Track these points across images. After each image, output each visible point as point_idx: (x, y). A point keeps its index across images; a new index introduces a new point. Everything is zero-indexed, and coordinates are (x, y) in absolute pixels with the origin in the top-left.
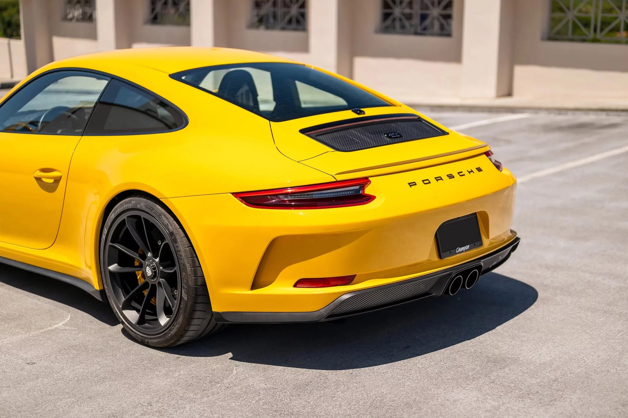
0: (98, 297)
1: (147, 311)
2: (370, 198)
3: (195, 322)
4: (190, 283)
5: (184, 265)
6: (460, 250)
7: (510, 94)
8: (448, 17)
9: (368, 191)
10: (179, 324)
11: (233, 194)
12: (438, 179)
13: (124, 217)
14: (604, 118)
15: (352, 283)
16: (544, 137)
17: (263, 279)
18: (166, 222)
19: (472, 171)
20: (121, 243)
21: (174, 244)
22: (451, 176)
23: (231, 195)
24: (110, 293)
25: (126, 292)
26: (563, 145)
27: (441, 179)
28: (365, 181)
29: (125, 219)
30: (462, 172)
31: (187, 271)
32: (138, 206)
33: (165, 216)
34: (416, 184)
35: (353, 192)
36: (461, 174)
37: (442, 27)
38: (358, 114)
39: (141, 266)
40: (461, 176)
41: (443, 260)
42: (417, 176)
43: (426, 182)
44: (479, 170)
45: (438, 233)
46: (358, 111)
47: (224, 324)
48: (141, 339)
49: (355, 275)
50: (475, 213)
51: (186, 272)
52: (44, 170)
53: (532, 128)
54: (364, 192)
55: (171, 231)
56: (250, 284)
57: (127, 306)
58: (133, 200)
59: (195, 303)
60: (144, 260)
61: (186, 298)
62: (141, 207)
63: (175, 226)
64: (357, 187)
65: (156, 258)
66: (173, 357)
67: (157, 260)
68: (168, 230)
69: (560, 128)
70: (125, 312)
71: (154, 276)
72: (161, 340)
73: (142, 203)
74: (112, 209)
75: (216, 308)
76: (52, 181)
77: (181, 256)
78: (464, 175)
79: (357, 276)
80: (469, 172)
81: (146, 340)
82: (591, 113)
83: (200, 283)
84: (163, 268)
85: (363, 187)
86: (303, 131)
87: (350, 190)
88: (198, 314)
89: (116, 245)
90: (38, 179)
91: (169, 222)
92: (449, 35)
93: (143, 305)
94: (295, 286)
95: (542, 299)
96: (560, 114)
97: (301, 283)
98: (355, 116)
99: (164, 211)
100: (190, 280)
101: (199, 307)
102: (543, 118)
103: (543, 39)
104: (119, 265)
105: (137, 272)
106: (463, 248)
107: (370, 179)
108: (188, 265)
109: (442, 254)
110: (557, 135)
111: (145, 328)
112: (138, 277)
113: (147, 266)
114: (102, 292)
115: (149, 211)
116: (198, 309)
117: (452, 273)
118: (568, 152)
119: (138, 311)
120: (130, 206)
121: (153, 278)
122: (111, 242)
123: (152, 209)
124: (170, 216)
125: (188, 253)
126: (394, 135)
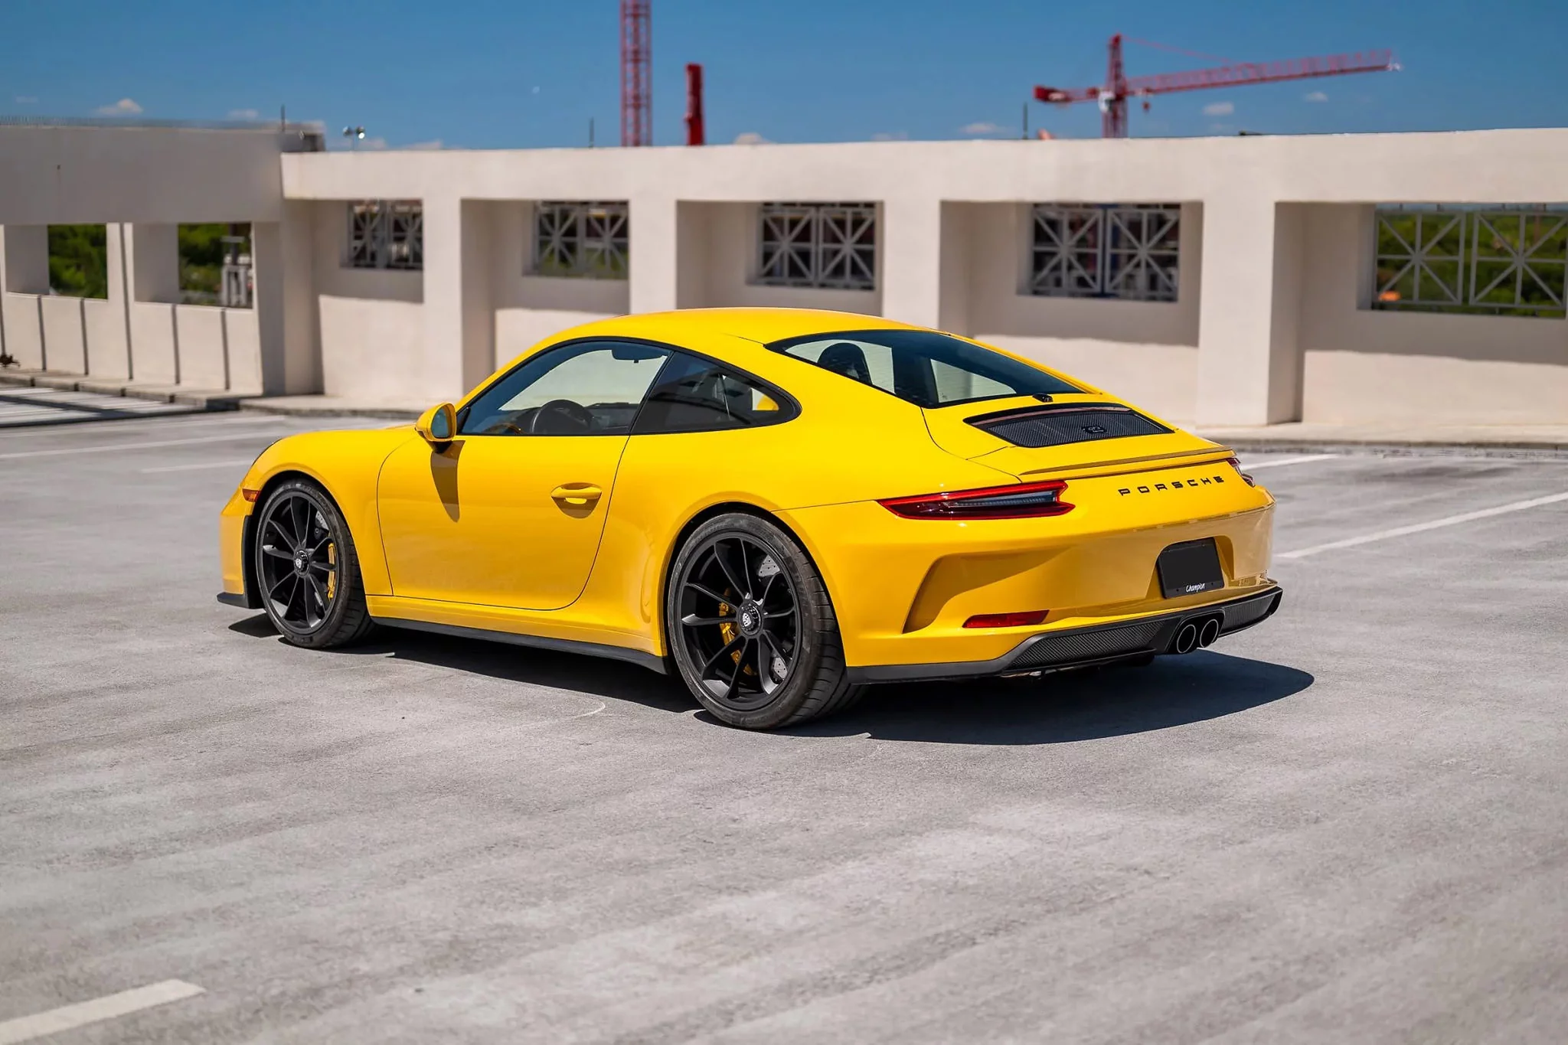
0: (660, 669)
1: (740, 683)
2: (1067, 508)
3: (819, 685)
4: (815, 627)
5: (807, 603)
6: (1192, 588)
7: (1297, 419)
8: (1170, 261)
9: (1064, 498)
10: (797, 688)
11: (879, 501)
12: (1160, 487)
13: (712, 542)
14: (1480, 460)
15: (1044, 622)
16: (1355, 491)
17: (919, 617)
18: (780, 544)
19: (1208, 481)
20: (703, 582)
21: (792, 574)
22: (1178, 485)
23: (876, 503)
24: (682, 656)
25: (708, 656)
26: (1390, 503)
27: (1164, 487)
28: (1059, 486)
29: (713, 547)
30: (1193, 481)
31: (810, 610)
32: (737, 525)
33: (778, 536)
34: (1129, 492)
35: (1043, 499)
36: (1192, 483)
37: (1153, 282)
38: (1043, 401)
39: (731, 615)
40: (1192, 485)
41: (1168, 601)
42: (1132, 482)
43: (1144, 490)
44: (1219, 479)
45: (1160, 561)
46: (1043, 396)
47: (861, 686)
48: (733, 719)
49: (1048, 611)
50: (1212, 539)
51: (809, 612)
52: (568, 487)
53: (1336, 477)
54: (1058, 498)
55: (788, 556)
56: (902, 625)
57: (710, 674)
58: (728, 517)
59: (821, 656)
60: (738, 605)
61: (808, 650)
62: (741, 526)
63: (793, 548)
64: (1050, 493)
65: (759, 600)
66: (784, 738)
67: (760, 603)
68: (783, 554)
69: (1391, 477)
70: (706, 682)
71: (754, 626)
72: (767, 714)
73: (743, 520)
74: (692, 533)
75: (850, 661)
76: (583, 501)
77: (802, 589)
78: (1196, 485)
79: (1049, 613)
80: (1204, 482)
81: (742, 719)
82: (1457, 450)
83: (829, 625)
84: (769, 613)
85: (1057, 493)
86: (969, 421)
87: (1040, 497)
88: (824, 674)
89: (695, 586)
90: (560, 501)
91: (785, 544)
92: (1171, 299)
93: (734, 676)
94: (965, 626)
95: (1318, 684)
96: (1395, 453)
97: (973, 622)
98: (1039, 403)
99: (775, 529)
100: (815, 623)
101: (826, 662)
102: (1361, 460)
103: (1361, 307)
104: (696, 615)
105: (722, 625)
106: (1196, 587)
107: (1066, 482)
108: (813, 602)
109: (1166, 592)
110: (1383, 488)
111: (738, 701)
112: (724, 632)
113: (744, 612)
114: (669, 660)
115: (754, 531)
116: (824, 665)
117: (1180, 618)
118: (1397, 512)
119: (727, 682)
120: (722, 525)
121: (752, 630)
122: (689, 581)
123: (759, 528)
124: (785, 536)
125: (813, 585)
126: (1096, 429)
